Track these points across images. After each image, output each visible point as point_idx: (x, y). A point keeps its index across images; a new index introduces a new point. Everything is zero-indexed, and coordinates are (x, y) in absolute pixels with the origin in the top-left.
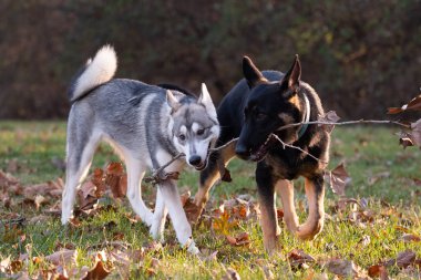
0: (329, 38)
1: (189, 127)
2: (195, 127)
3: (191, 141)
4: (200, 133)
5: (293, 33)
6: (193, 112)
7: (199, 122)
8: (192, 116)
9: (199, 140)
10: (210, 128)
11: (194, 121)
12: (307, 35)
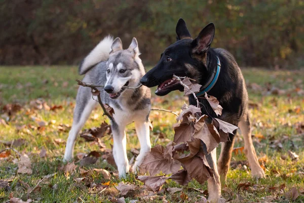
0: (85, 25)
1: (115, 65)
2: (120, 66)
3: (113, 75)
4: (122, 71)
5: (68, 23)
6: (123, 56)
7: (124, 63)
8: (121, 58)
9: (119, 76)
10: (131, 70)
11: (120, 62)
12: (75, 24)
